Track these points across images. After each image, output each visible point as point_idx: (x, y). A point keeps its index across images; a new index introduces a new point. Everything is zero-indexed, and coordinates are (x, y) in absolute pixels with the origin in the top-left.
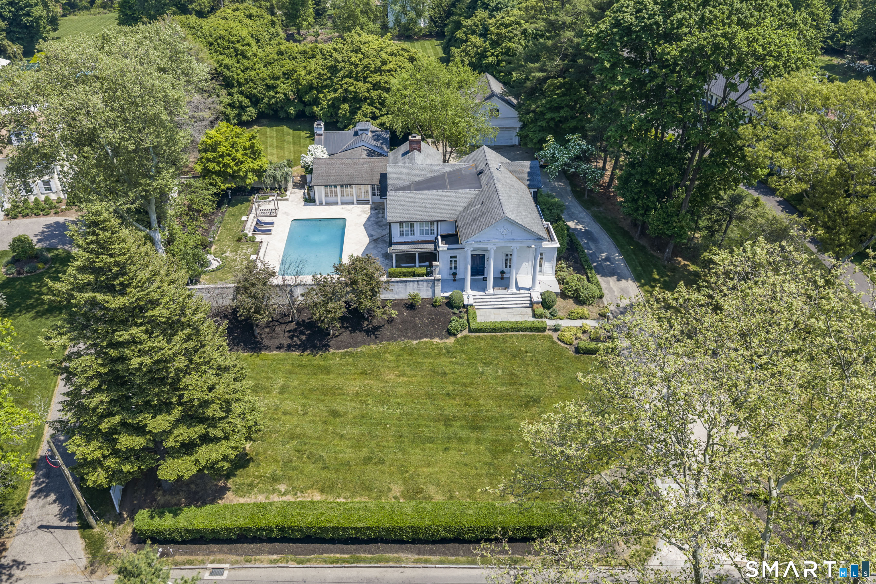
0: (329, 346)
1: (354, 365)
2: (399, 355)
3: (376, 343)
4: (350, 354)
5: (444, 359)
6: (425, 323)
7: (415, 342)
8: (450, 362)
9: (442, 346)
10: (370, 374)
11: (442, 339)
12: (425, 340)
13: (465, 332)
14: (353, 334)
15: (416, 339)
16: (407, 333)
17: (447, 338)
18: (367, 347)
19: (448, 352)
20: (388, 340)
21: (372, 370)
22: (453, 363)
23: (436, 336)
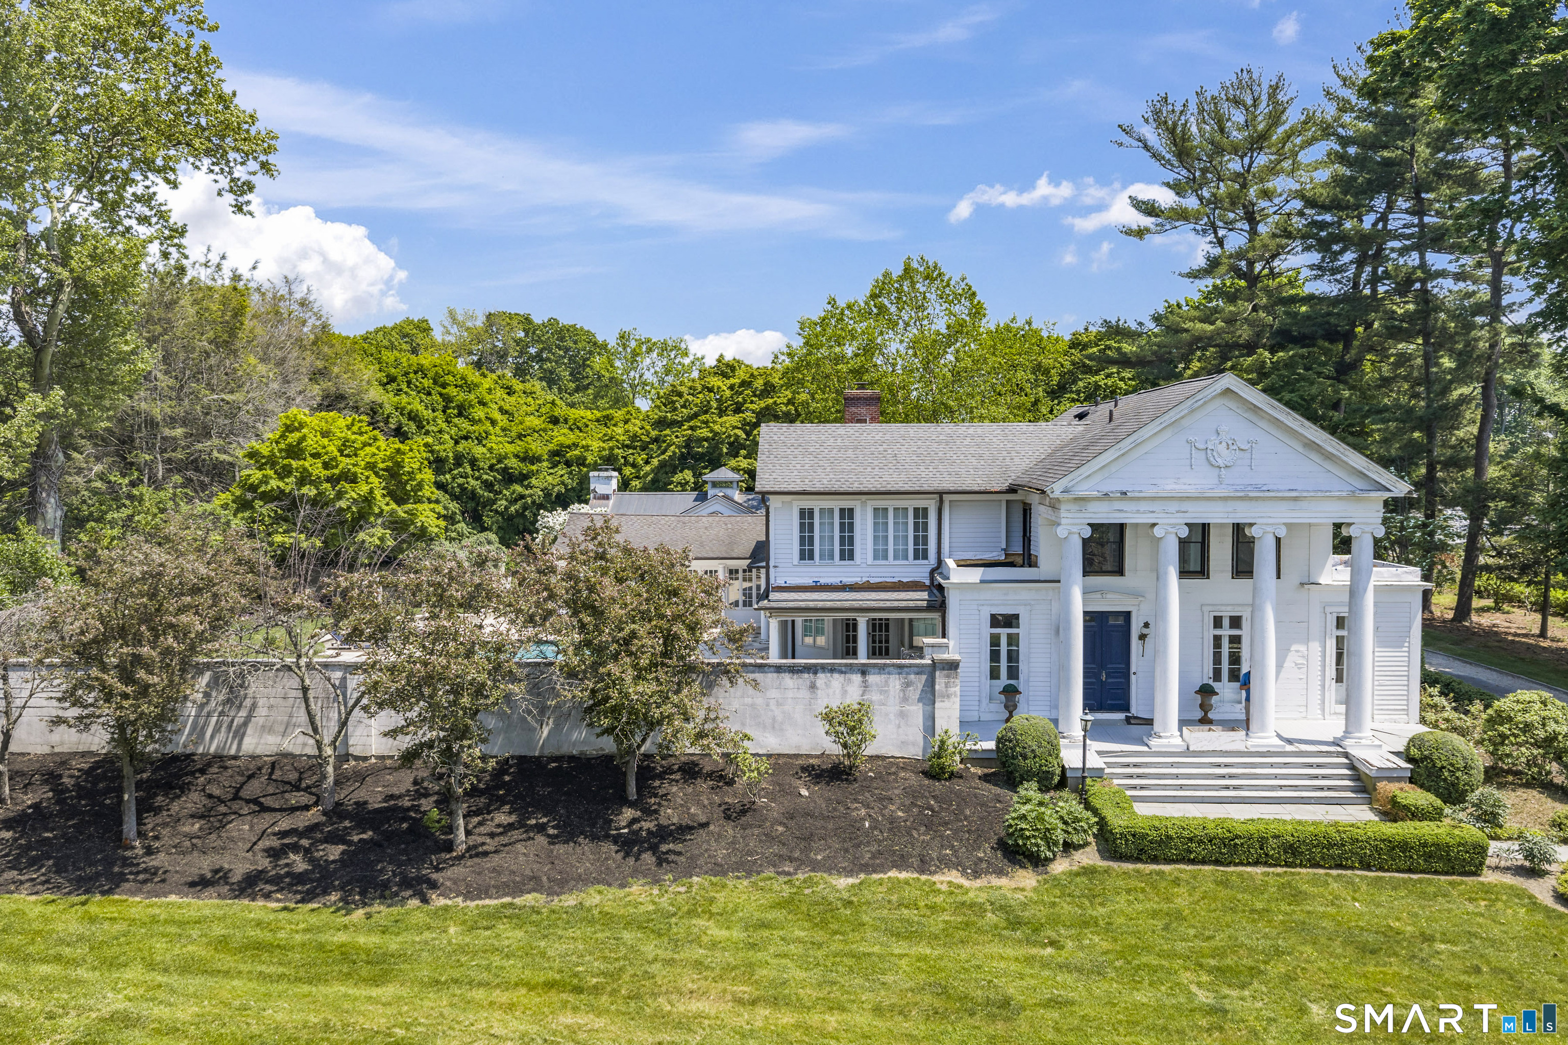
0: (434, 885)
1: (527, 952)
2: (764, 925)
3: (656, 881)
4: (518, 917)
5: (995, 949)
6: (892, 820)
7: (843, 882)
8: (1029, 960)
9: (982, 898)
10: (596, 990)
11: (976, 874)
12: (893, 873)
13: (1089, 857)
14: (560, 849)
15: (850, 873)
16: (807, 850)
17: (1000, 873)
18: (614, 892)
19: (1015, 923)
20: (719, 870)
21: (614, 976)
22: (1045, 964)
23: (946, 864)
